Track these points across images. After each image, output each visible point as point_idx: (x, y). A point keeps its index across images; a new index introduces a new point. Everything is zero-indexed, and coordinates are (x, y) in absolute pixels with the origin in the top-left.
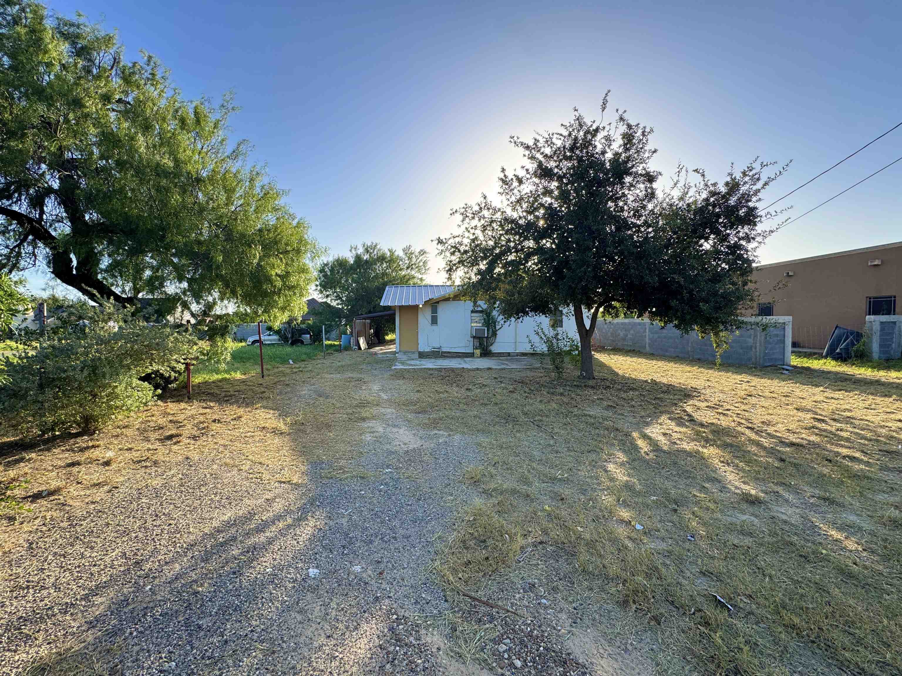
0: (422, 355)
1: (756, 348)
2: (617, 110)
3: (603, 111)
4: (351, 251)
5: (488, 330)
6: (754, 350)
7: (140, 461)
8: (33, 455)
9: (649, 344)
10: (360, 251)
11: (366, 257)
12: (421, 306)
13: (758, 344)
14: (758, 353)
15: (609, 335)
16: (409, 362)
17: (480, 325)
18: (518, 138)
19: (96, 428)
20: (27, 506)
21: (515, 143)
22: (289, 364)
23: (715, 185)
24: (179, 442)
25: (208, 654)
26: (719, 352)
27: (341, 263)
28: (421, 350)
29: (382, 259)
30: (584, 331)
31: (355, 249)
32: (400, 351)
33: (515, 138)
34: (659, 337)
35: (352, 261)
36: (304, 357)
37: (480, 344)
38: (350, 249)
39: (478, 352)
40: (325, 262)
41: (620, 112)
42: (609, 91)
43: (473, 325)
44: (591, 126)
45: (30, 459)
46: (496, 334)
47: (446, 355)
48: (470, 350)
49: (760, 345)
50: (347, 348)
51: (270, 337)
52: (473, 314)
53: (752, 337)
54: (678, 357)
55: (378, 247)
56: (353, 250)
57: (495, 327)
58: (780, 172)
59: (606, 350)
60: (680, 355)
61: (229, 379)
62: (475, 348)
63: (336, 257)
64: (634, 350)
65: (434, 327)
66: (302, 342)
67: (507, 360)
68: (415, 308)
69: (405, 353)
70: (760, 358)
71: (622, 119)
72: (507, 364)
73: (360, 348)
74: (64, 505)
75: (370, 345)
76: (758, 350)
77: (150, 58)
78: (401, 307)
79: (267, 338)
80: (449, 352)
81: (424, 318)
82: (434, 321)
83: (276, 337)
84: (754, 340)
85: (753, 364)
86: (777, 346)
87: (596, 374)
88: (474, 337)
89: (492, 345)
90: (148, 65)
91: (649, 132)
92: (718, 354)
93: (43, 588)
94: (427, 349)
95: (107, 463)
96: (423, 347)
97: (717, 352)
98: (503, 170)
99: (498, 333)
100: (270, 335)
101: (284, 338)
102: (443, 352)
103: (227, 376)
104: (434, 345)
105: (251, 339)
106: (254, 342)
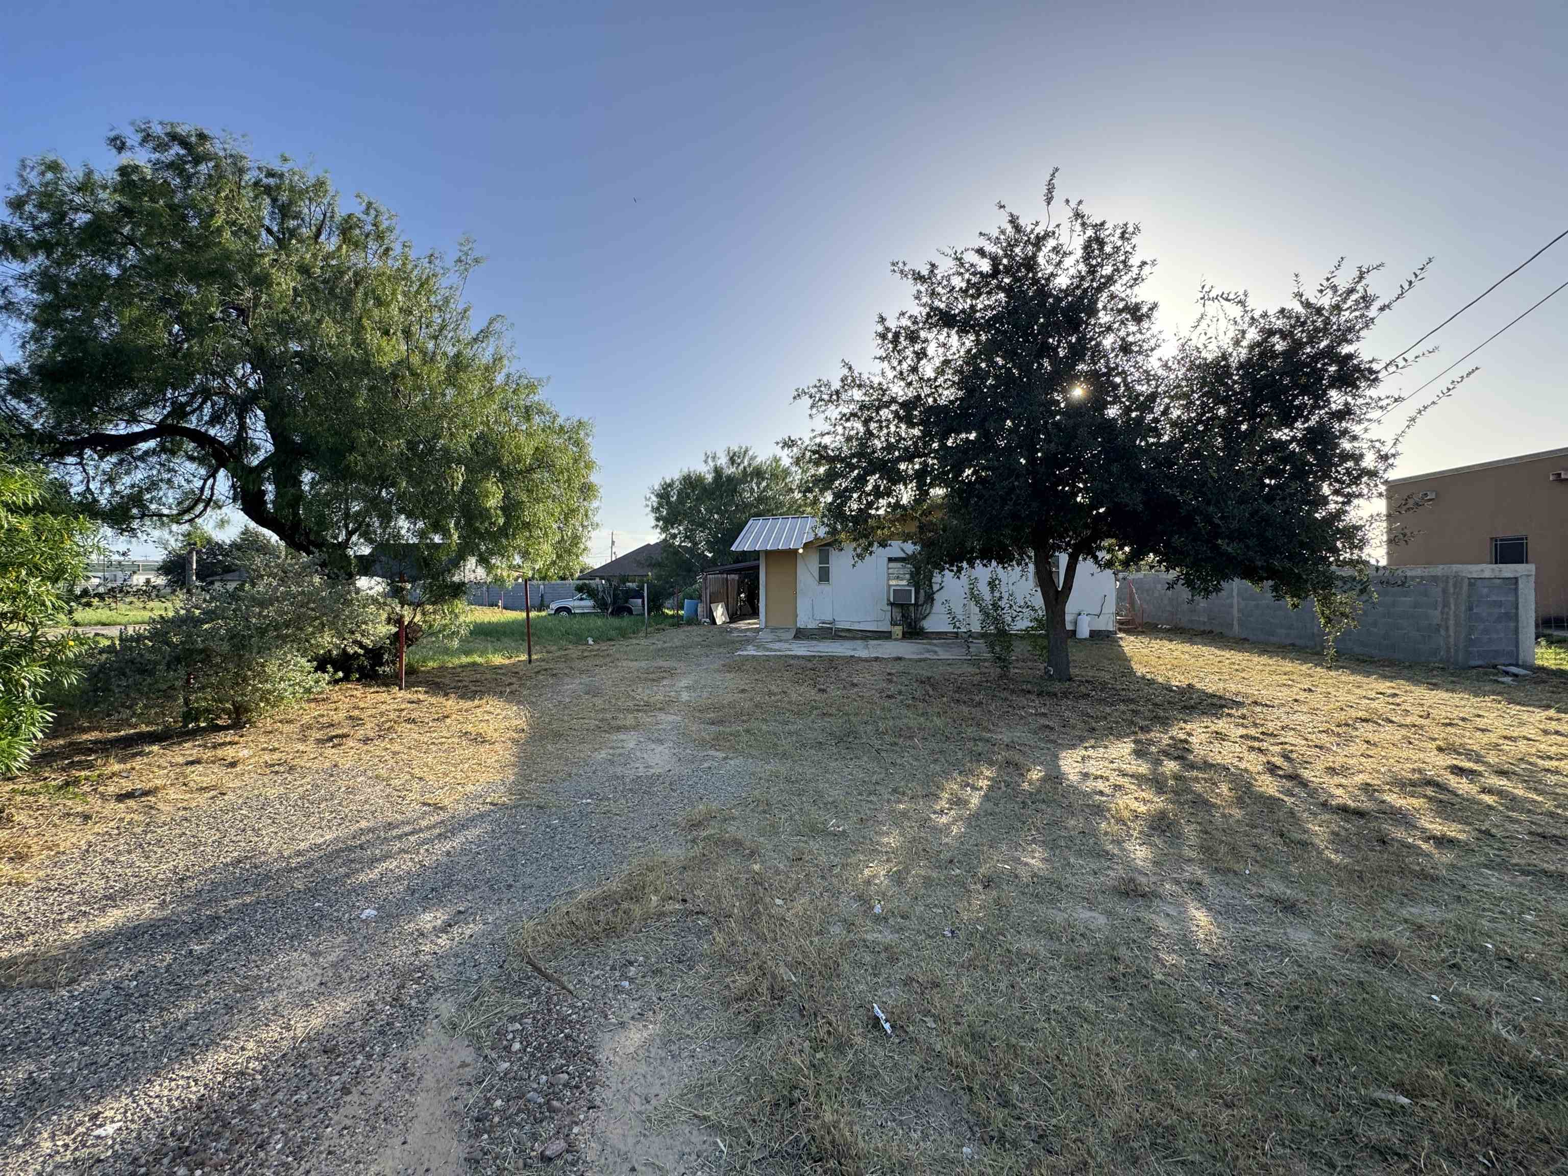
0: (801, 634)
1: (1447, 629)
2: (1067, 201)
3: (1049, 203)
4: (706, 462)
5: (917, 593)
6: (1443, 632)
7: (273, 765)
8: (155, 748)
9: (1239, 619)
10: (723, 461)
11: (730, 471)
12: (801, 551)
13: (1451, 623)
14: (1452, 640)
15: (1166, 602)
16: (771, 646)
17: (904, 583)
18: (905, 264)
19: (249, 721)
20: (112, 804)
21: (902, 272)
22: (587, 643)
23: (1265, 315)
24: (340, 745)
25: (178, 981)
26: (1332, 635)
27: (691, 483)
28: (801, 624)
29: (758, 473)
30: (1052, 593)
31: (714, 458)
32: (766, 627)
33: (901, 265)
34: (1257, 606)
35: (709, 478)
36: (613, 633)
37: (903, 616)
38: (704, 458)
39: (898, 630)
40: (668, 481)
41: (1073, 204)
42: (1057, 170)
43: (891, 583)
44: (1032, 231)
45: (150, 753)
46: (933, 600)
47: (843, 634)
48: (885, 627)
49: (1457, 624)
50: (693, 621)
51: (583, 603)
52: (892, 565)
53: (1440, 609)
54: (1293, 645)
55: (750, 453)
56: (710, 460)
57: (931, 587)
58: (1411, 283)
59: (1161, 630)
60: (1298, 642)
61: (481, 665)
62: (893, 623)
63: (685, 471)
64: (1211, 632)
65: (825, 587)
66: (630, 611)
67: (942, 645)
68: (791, 554)
69: (774, 630)
70: (1456, 651)
71: (1078, 215)
72: (936, 652)
73: (713, 622)
74: (151, 808)
75: (734, 617)
76: (1451, 633)
77: (369, 205)
78: (768, 553)
79: (577, 603)
80: (849, 630)
81: (807, 571)
82: (824, 576)
83: (589, 603)
84: (1442, 613)
85: (1441, 661)
86: (1499, 626)
87: (1073, 671)
88: (892, 604)
89: (925, 618)
90: (368, 214)
91: (1134, 233)
92: (1331, 638)
93: (70, 892)
94: (812, 625)
95: (233, 765)
96: (805, 620)
97: (1329, 633)
98: (882, 320)
99: (936, 596)
100: (582, 599)
101: (601, 605)
102: (838, 630)
103: (479, 660)
104: (824, 618)
105: (554, 606)
106: (559, 610)
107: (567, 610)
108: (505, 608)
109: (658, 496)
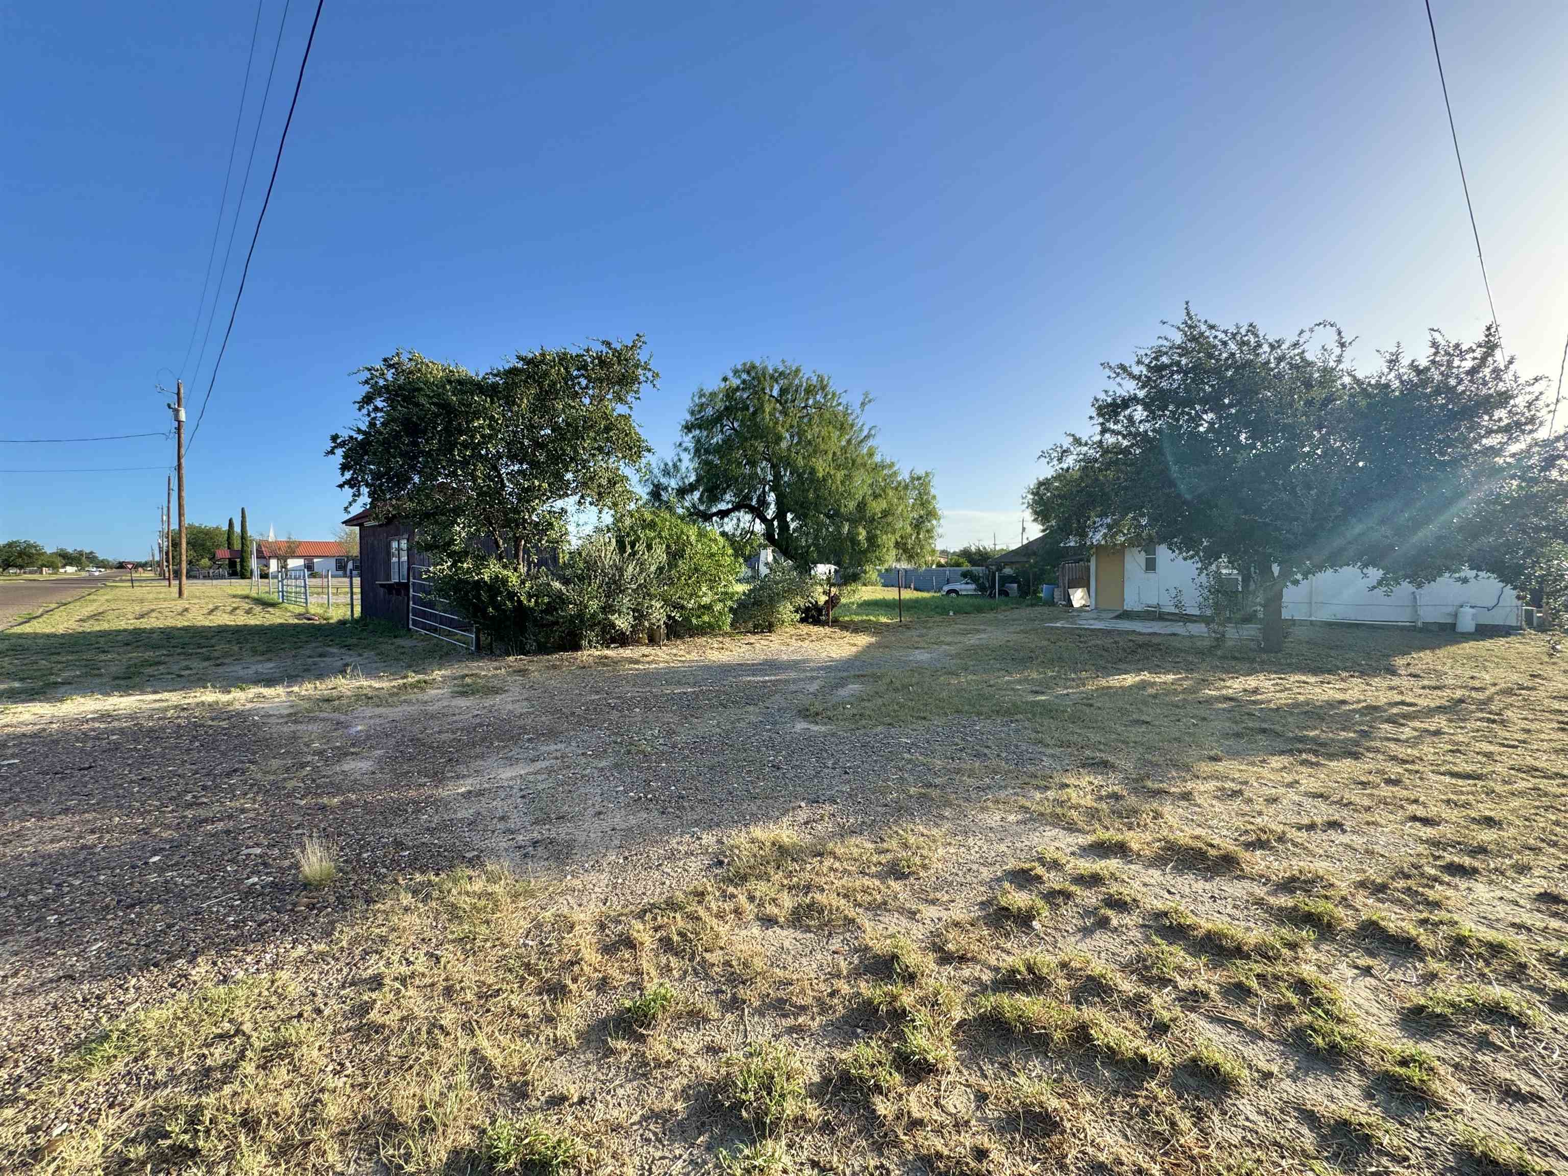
0: (1125, 615)
28: (1126, 608)
32: (1095, 609)
47: (1167, 617)
51: (968, 587)
65: (1151, 575)
66: (1007, 594)
68: (1122, 547)
69: (1101, 611)
73: (1070, 604)
79: (964, 586)
80: (1173, 613)
81: (1136, 561)
82: (1151, 565)
83: (973, 586)
94: (1138, 608)
96: (1131, 602)
100: (967, 583)
101: (981, 588)
102: (1164, 613)
103: (872, 618)
104: (1150, 603)
105: (946, 588)
106: (949, 592)
107: (955, 591)
108: (916, 589)
109: (1033, 493)
